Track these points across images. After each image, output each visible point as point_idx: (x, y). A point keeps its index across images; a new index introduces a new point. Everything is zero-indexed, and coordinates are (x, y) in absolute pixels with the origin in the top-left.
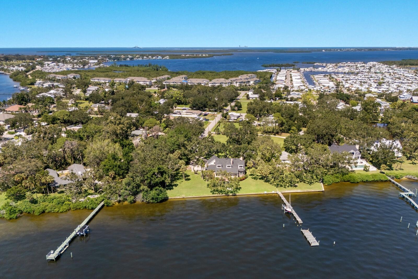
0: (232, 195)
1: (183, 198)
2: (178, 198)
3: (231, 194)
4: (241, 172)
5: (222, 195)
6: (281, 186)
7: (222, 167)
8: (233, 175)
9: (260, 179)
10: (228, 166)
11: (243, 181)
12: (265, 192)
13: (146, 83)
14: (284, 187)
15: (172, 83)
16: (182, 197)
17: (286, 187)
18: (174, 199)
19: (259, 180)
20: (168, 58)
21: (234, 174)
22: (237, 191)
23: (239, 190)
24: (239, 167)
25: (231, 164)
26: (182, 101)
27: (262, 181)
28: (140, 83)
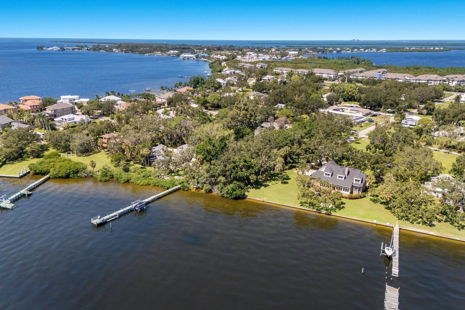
0: (326, 214)
1: (263, 201)
2: (258, 199)
3: (324, 212)
4: (356, 188)
5: (311, 210)
6: (408, 220)
7: (332, 176)
9: (382, 203)
10: (339, 177)
11: (355, 200)
12: (375, 221)
13: (330, 75)
14: (411, 222)
15: (361, 78)
16: (261, 200)
17: (415, 222)
18: (253, 199)
19: (379, 204)
20: (384, 51)
21: (344, 189)
22: (336, 210)
23: (340, 209)
24: (354, 180)
25: (345, 175)
26: (356, 97)
27: (383, 207)
28: (323, 75)
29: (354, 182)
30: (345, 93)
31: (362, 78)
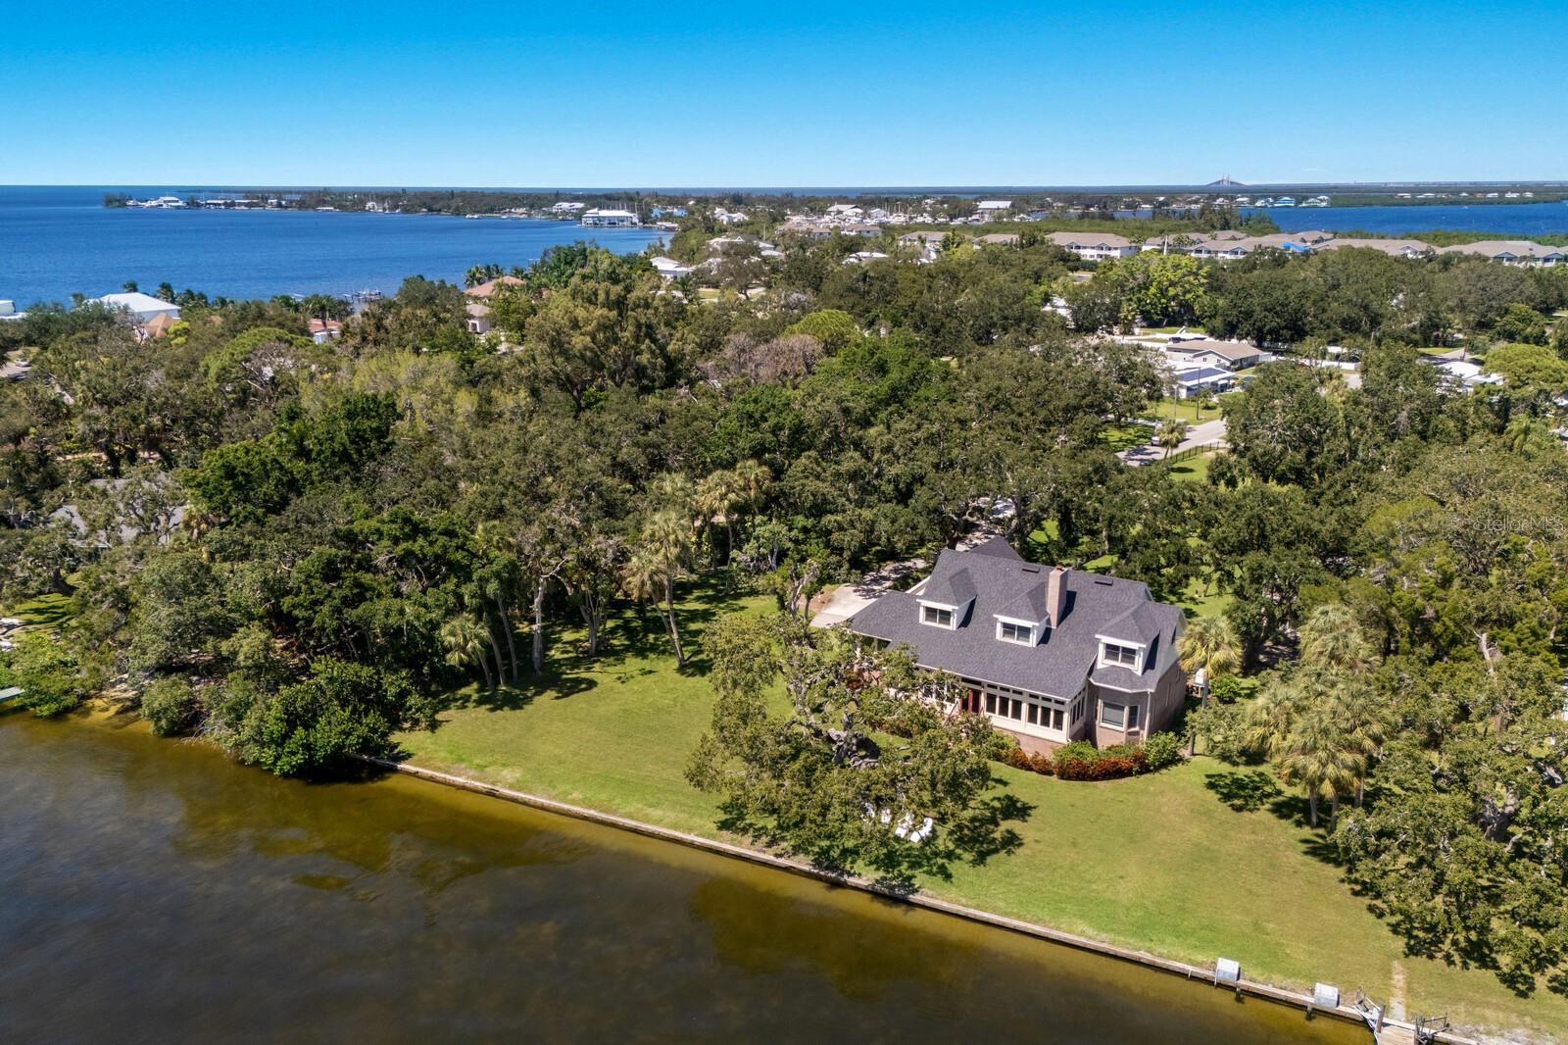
0: (875, 894)
1: (491, 794)
2: (460, 780)
3: (866, 875)
4: (1114, 701)
5: (782, 861)
6: (1479, 953)
7: (965, 622)
8: (1025, 708)
9: (1284, 809)
10: (1009, 629)
11: (1101, 784)
12: (1227, 968)
13: (1108, 253)
14: (1510, 980)
15: (1228, 256)
16: (479, 785)
17: (1541, 981)
18: (432, 779)
19: (1263, 814)
20: (1324, 204)
21: (1033, 708)
22: (953, 867)
23: (981, 859)
24: (1101, 650)
25: (1040, 612)
27: (1291, 834)
28: (1082, 252)
29: (1103, 663)
30: (1153, 290)
31: (1233, 257)
